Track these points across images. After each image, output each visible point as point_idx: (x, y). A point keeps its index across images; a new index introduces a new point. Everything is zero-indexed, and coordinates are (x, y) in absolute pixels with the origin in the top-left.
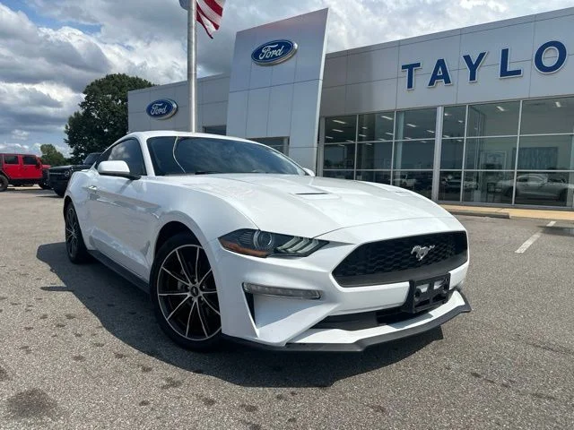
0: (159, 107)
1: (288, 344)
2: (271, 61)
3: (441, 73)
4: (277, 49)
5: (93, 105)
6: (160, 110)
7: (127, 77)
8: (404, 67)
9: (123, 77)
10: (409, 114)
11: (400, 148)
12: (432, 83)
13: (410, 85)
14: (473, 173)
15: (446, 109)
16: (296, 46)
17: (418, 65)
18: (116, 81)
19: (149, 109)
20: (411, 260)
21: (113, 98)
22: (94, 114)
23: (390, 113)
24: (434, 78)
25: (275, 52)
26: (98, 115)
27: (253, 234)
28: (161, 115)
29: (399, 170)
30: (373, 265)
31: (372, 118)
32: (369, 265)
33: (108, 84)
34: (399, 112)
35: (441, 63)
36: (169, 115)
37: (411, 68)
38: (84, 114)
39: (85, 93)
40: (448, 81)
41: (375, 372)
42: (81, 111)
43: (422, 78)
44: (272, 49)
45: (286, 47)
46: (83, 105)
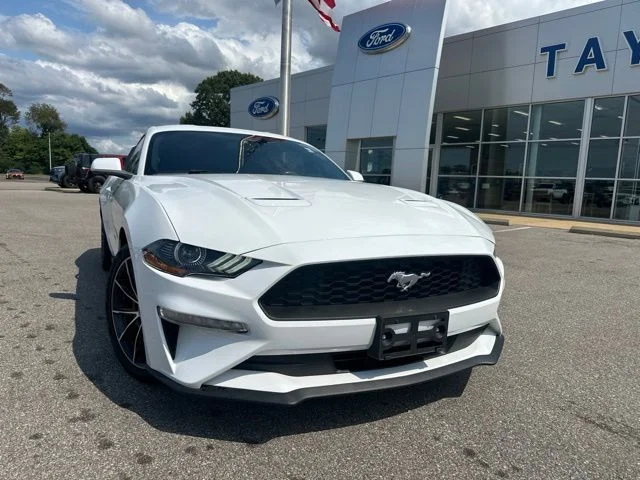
0: (262, 105)
1: (204, 386)
2: (380, 48)
3: (593, 55)
4: (386, 33)
5: (205, 105)
6: (262, 109)
7: (239, 74)
8: (543, 50)
9: (235, 74)
10: (548, 109)
11: (535, 149)
12: (579, 69)
13: (550, 72)
14: (631, 183)
15: (597, 101)
16: (409, 29)
17: (562, 46)
18: (228, 79)
19: (251, 108)
20: (389, 290)
21: (224, 97)
22: (204, 114)
23: (524, 107)
24: (584, 61)
25: (384, 38)
26: (209, 115)
27: (174, 247)
28: (263, 114)
29: (533, 177)
30: (327, 293)
31: (504, 113)
32: (321, 293)
33: (219, 81)
34: (535, 106)
35: (593, 43)
36: (271, 114)
37: (552, 51)
38: (195, 114)
39: (196, 92)
40: (601, 65)
41: (333, 432)
42: (192, 111)
43: (567, 62)
44: (381, 34)
45: (398, 31)
46: (194, 105)
